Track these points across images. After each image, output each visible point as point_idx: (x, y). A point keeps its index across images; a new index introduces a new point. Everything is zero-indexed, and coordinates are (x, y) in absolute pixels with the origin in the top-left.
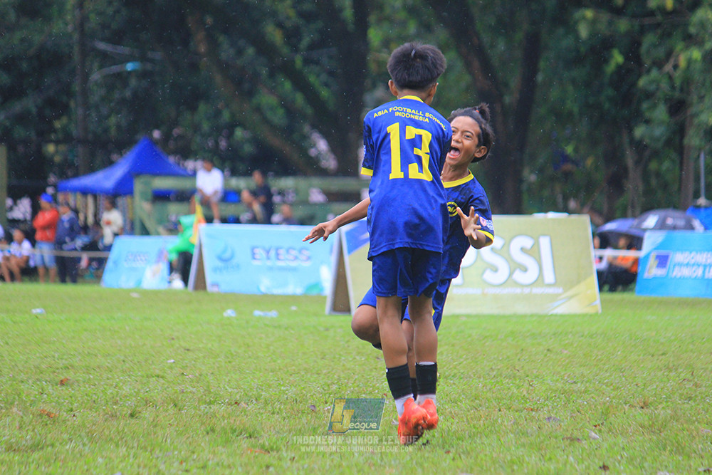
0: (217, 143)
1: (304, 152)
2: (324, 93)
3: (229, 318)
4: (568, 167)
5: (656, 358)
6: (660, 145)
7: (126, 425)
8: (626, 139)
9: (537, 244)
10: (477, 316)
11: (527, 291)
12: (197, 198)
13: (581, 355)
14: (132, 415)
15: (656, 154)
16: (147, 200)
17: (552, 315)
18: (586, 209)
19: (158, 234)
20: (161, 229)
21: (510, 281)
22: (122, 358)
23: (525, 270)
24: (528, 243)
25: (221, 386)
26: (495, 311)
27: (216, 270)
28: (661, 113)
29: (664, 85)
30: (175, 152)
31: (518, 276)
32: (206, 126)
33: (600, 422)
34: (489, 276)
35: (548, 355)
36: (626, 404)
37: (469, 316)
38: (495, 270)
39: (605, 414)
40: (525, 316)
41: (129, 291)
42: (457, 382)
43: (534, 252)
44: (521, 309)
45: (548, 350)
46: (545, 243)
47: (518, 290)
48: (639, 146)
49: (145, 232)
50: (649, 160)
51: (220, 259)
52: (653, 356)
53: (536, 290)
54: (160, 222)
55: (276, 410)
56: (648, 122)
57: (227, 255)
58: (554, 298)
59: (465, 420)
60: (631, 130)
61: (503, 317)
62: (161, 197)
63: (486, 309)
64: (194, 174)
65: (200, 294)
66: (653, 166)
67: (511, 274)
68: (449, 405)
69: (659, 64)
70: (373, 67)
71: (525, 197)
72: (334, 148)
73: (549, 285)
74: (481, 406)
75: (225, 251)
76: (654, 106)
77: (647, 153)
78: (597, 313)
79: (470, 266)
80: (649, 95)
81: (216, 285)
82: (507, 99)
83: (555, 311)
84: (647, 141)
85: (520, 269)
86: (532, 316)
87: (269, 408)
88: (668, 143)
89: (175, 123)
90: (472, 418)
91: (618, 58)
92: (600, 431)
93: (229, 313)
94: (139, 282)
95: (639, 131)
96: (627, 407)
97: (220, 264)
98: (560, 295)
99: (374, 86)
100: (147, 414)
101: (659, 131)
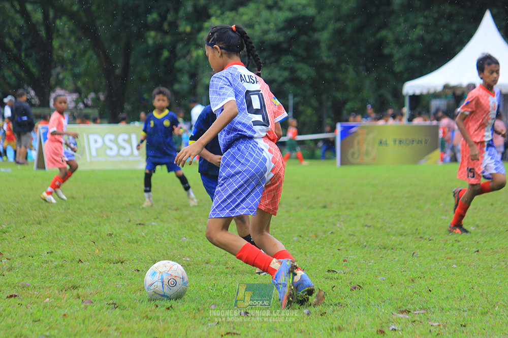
2: (34, 70)
9: (130, 137)
10: (103, 170)
11: (126, 159)
21: (118, 154)
23: (124, 149)
24: (126, 137)
26: (111, 168)
28: (185, 78)
29: (187, 65)
31: (122, 152)
34: (109, 152)
38: (111, 149)
40: (125, 170)
43: (129, 141)
44: (123, 167)
46: (134, 136)
47: (122, 159)
53: (130, 159)
61: (115, 170)
63: (107, 167)
67: (119, 151)
69: (184, 56)
70: (55, 57)
72: (37, 94)
73: (136, 156)
76: (183, 75)
79: (100, 147)
80: (180, 70)
82: (117, 72)
84: (179, 91)
86: (128, 170)
88: (189, 91)
91: (166, 54)
95: (176, 87)
99: (55, 67)
101: (185, 86)
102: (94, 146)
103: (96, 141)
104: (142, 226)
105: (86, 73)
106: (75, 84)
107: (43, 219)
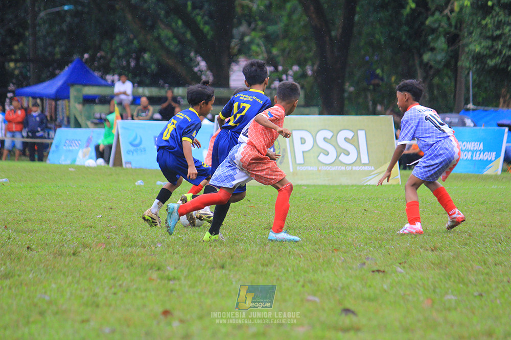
0: (129, 63)
1: (190, 69)
2: (206, 29)
3: (139, 186)
4: (376, 81)
5: (441, 216)
6: (441, 67)
7: (70, 261)
8: (417, 62)
9: (356, 135)
10: (314, 186)
11: (349, 168)
12: (115, 101)
13: (388, 214)
14: (74, 254)
15: (438, 72)
16: (79, 103)
17: (367, 185)
18: (388, 112)
19: (87, 127)
20: (89, 123)
21: (337, 161)
22: (65, 214)
23: (348, 154)
24: (350, 135)
25: (136, 234)
26: (327, 183)
27: (128, 152)
28: (441, 43)
29: (444, 23)
30: (98, 69)
31: (343, 158)
32: (121, 51)
33: (403, 261)
34: (322, 158)
35: (365, 214)
36: (421, 248)
37: (308, 186)
38: (327, 154)
39: (407, 254)
40: (347, 186)
41: (68, 166)
42: (301, 232)
43: (354, 141)
44: (345, 181)
45: (365, 210)
46: (362, 134)
47: (343, 168)
48: (426, 67)
49: (78, 125)
50: (433, 77)
51: (132, 144)
52: (438, 214)
53: (355, 168)
54: (88, 118)
55: (176, 251)
56: (433, 50)
57: (137, 142)
58: (368, 173)
59: (309, 259)
60: (421, 56)
61: (333, 186)
62: (88, 100)
63: (320, 182)
64: (113, 84)
65: (118, 169)
66: (436, 80)
67: (338, 157)
68: (297, 248)
69: (441, 9)
70: (238, 9)
71: (346, 102)
72: (210, 67)
73: (365, 164)
74: (319, 249)
75: (135, 139)
76: (437, 38)
77: (432, 72)
78: (398, 184)
79: (309, 150)
80: (433, 31)
81: (130, 163)
82: (333, 33)
83: (368, 183)
84: (432, 63)
85: (344, 154)
86: (353, 186)
87: (171, 250)
88: (447, 65)
89: (99, 48)
90: (314, 258)
91: (412, 5)
92: (404, 267)
93: (139, 182)
94: (74, 160)
95: (426, 57)
96: (422, 250)
97: (132, 148)
98: (373, 171)
99: (240, 24)
100: (85, 253)
101: (440, 57)
102: (299, 148)
103: (303, 141)
104: (381, 274)
105: (286, 34)
106: (269, 52)
107: (229, 260)
